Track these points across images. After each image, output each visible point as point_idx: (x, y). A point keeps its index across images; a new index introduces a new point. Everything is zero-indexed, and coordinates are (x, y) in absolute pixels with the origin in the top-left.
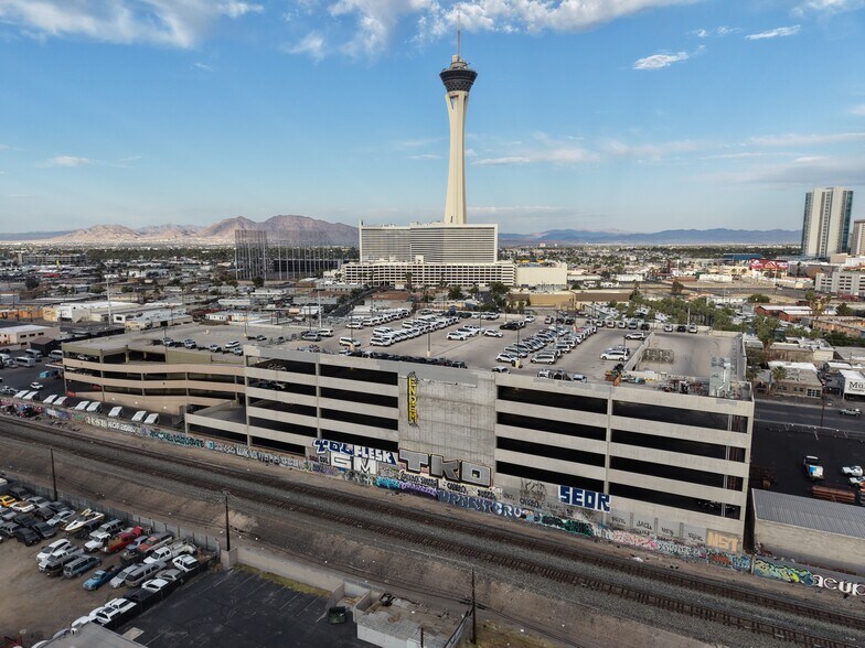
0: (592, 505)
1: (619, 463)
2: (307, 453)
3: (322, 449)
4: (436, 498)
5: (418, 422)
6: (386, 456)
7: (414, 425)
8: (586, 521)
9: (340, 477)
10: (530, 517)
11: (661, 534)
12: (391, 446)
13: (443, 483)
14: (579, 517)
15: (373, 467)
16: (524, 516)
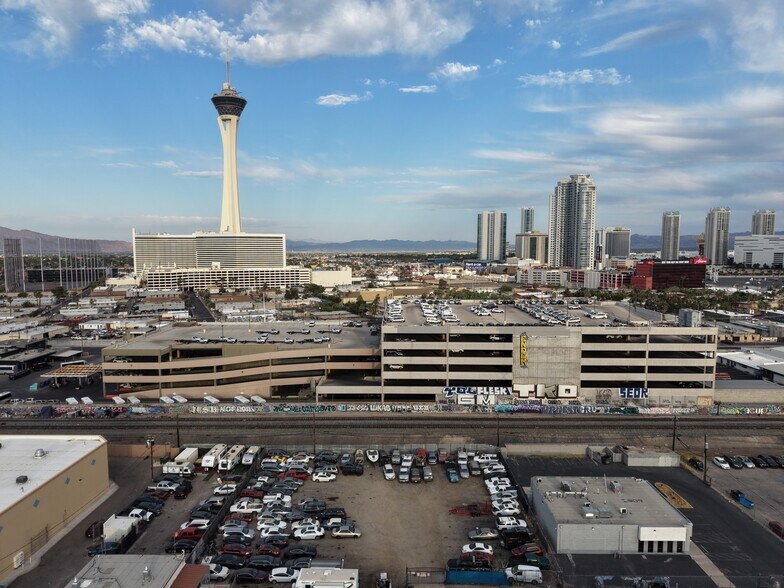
0: (638, 396)
1: (653, 369)
2: (437, 399)
3: (450, 393)
4: (540, 412)
5: (527, 364)
6: (503, 390)
7: (525, 366)
8: (635, 406)
9: (465, 411)
10: (602, 410)
11: (675, 404)
12: (507, 384)
13: (545, 401)
14: (631, 404)
15: (492, 400)
16: (598, 411)
